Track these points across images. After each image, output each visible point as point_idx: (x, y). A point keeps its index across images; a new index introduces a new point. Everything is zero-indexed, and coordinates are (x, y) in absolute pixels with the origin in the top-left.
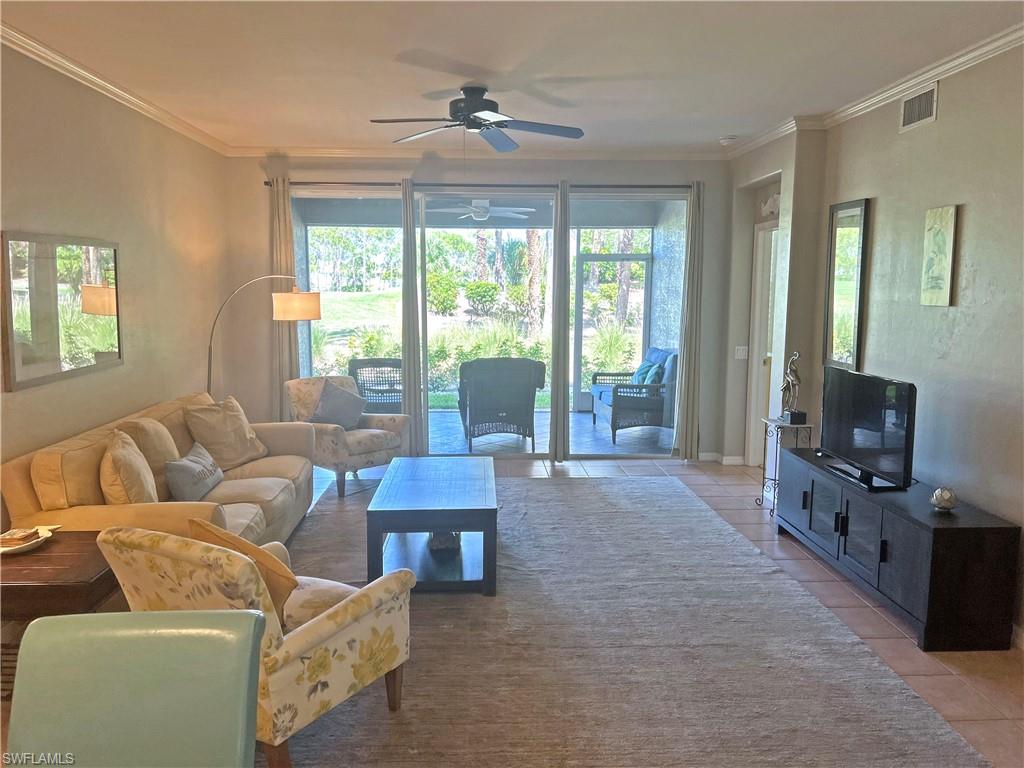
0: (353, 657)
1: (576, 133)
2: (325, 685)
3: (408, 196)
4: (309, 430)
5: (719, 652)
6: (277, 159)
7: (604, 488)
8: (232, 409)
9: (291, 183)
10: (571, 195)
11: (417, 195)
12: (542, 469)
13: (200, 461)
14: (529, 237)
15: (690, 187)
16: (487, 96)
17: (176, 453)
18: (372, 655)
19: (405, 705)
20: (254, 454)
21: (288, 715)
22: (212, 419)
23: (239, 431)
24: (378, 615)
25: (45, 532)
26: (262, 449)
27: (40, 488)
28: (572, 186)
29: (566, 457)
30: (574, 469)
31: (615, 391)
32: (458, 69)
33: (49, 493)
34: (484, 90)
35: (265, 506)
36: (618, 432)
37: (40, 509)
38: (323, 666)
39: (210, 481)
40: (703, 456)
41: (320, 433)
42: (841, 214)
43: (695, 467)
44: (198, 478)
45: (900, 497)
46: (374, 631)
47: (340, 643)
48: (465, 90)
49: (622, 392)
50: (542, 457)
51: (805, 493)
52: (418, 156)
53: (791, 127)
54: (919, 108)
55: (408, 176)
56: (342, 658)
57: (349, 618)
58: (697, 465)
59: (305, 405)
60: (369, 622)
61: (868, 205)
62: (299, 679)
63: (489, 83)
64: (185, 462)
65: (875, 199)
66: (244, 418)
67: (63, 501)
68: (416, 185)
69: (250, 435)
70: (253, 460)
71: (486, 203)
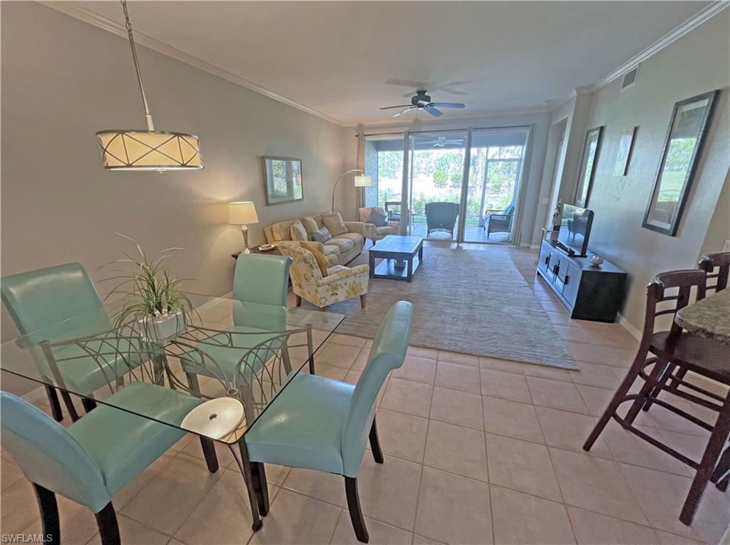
0: (346, 288)
1: (462, 106)
2: (336, 294)
3: (406, 137)
4: (362, 225)
5: (483, 308)
6: (361, 126)
7: (472, 254)
8: (338, 216)
9: (365, 135)
10: (473, 133)
11: (410, 137)
12: (454, 246)
13: (324, 231)
14: (478, 152)
15: (528, 126)
16: (426, 94)
17: (317, 228)
18: (353, 289)
19: (367, 307)
20: (343, 232)
21: (324, 300)
22: (331, 219)
23: (339, 224)
24: (356, 277)
25: (273, 246)
26: (346, 229)
27: (275, 235)
28: (474, 129)
29: (462, 242)
30: (465, 246)
31: (491, 217)
32: (412, 84)
33: (277, 236)
34: (425, 92)
35: (340, 247)
36: (490, 234)
37: (275, 241)
38: (336, 288)
39: (326, 238)
40: (522, 245)
41: (368, 227)
42: (592, 134)
43: (519, 249)
44: (322, 237)
45: (580, 259)
46: (354, 282)
47: (342, 283)
48: (418, 92)
49: (493, 217)
50: (454, 241)
51: (547, 258)
52: (412, 121)
53: (574, 94)
54: (630, 78)
55: (407, 129)
56: (342, 287)
57: (344, 276)
58: (519, 248)
59: (365, 217)
60: (353, 278)
61: (602, 129)
62: (328, 290)
63: (426, 88)
64: (318, 231)
65: (605, 126)
66: (341, 220)
67: (280, 239)
68: (409, 133)
69: (343, 225)
70: (343, 233)
71: (444, 138)
